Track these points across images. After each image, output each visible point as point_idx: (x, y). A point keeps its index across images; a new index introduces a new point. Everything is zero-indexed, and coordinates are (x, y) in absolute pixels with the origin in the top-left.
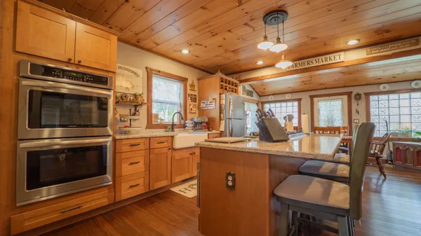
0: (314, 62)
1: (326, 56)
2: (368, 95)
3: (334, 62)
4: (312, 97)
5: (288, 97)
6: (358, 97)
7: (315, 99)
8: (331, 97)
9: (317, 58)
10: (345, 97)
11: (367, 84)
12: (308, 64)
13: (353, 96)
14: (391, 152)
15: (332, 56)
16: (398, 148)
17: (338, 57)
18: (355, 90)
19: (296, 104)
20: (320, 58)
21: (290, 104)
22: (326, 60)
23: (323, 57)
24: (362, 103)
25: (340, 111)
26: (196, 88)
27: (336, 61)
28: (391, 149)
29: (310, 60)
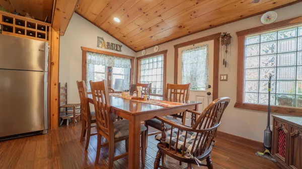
2: (242, 34)
4: (176, 48)
5: (156, 49)
6: (225, 39)
7: (179, 50)
8: (196, 45)
10: (212, 43)
13: (221, 39)
14: (271, 132)
16: (280, 130)
24: (233, 49)
25: (204, 63)
28: (271, 129)
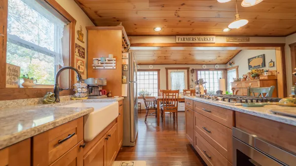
0: (197, 39)
1: (204, 37)
2: (197, 70)
3: (209, 42)
4: (167, 69)
5: (151, 67)
6: (193, 71)
7: (169, 71)
8: (179, 70)
9: (199, 37)
10: (186, 71)
11: (197, 64)
12: (193, 40)
13: (190, 70)
15: (208, 37)
17: (211, 39)
18: (191, 67)
19: (156, 73)
20: (201, 37)
21: (151, 73)
22: (205, 40)
23: (203, 37)
25: (183, 79)
26: (85, 40)
27: (210, 42)
29: (194, 37)
